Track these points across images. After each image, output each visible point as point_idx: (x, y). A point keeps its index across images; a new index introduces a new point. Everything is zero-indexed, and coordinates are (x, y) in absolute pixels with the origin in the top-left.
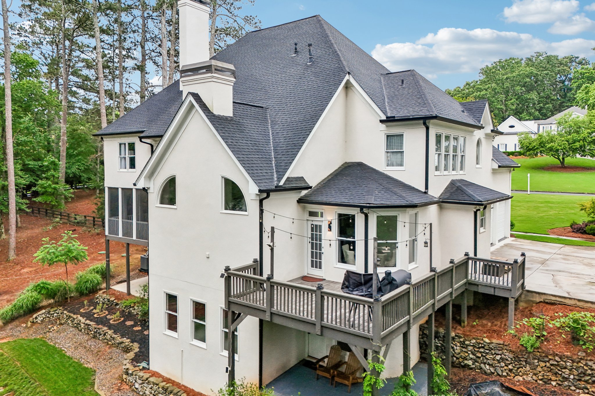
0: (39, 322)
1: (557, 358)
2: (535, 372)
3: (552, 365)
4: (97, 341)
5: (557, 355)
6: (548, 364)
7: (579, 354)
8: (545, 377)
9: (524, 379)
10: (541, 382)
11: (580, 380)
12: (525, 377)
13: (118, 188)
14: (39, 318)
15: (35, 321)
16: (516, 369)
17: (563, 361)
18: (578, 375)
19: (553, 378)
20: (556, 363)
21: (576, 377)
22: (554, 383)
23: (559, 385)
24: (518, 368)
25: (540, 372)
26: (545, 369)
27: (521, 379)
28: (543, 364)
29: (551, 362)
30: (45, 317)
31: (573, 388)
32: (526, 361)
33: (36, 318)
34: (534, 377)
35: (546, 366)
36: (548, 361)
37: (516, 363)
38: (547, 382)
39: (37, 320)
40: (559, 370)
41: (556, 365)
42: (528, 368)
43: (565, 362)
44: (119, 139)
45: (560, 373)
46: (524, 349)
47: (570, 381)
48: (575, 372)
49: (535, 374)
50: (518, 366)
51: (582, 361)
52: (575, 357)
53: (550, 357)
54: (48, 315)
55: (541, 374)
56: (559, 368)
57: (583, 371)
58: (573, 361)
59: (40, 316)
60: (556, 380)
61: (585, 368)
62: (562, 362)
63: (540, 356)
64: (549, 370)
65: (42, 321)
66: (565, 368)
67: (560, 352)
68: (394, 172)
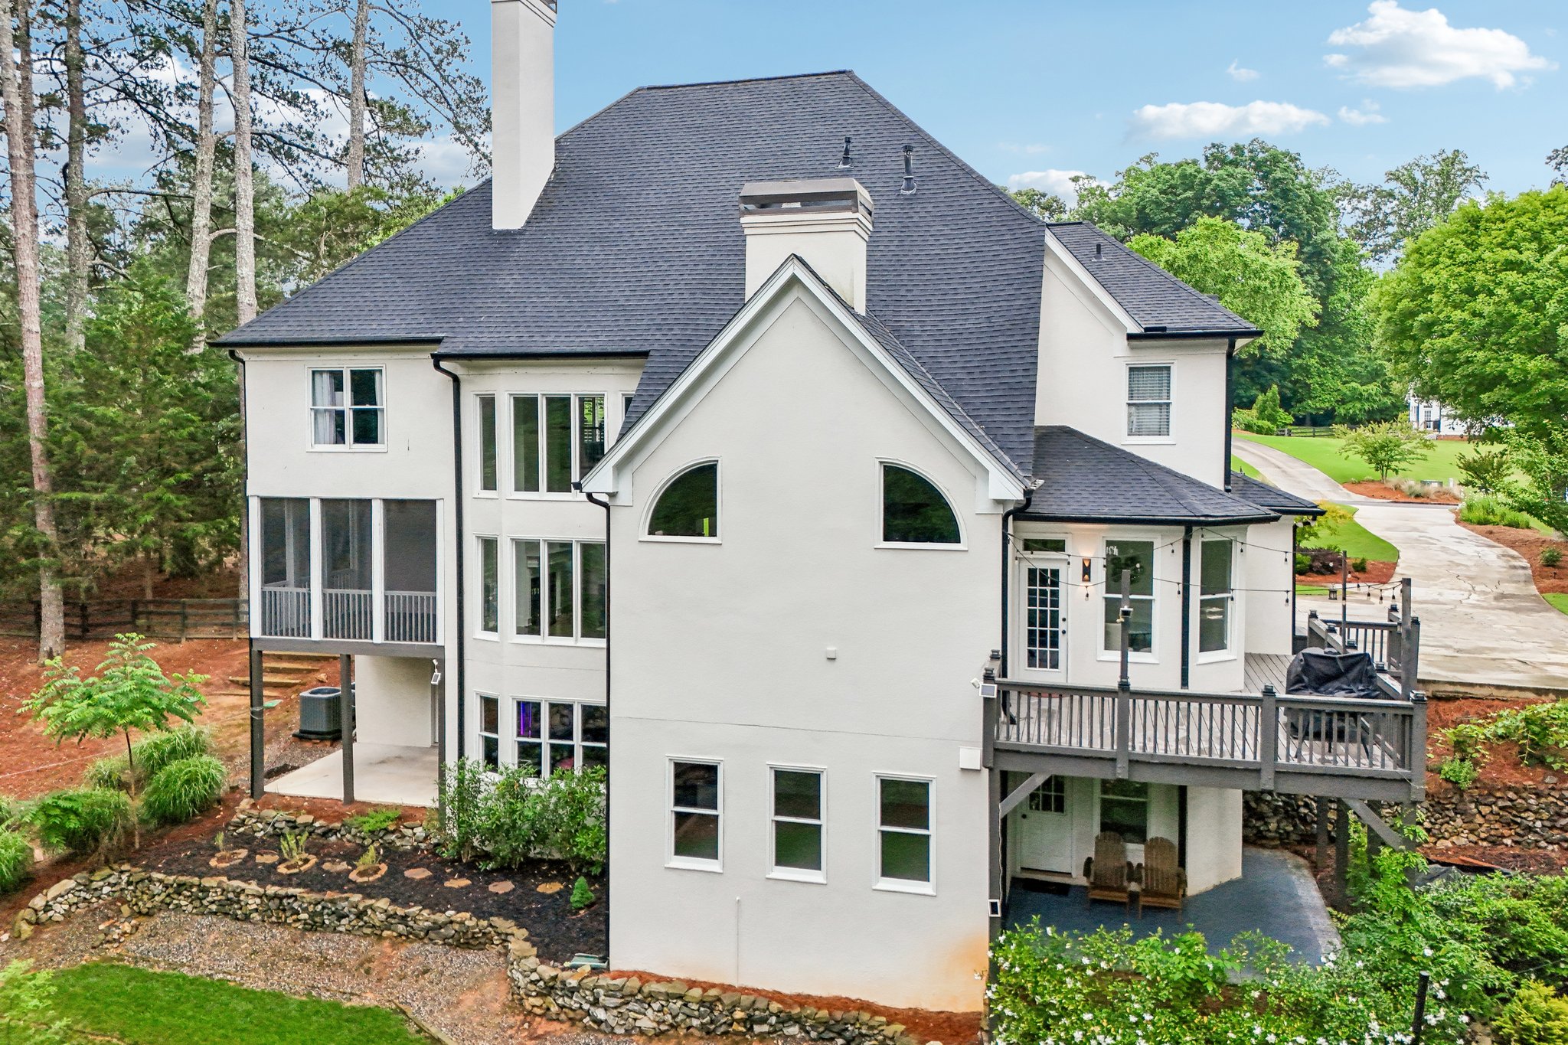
0: (58, 918)
1: (1511, 795)
2: (1472, 826)
3: (1501, 808)
4: (336, 936)
5: (1510, 788)
6: (1495, 808)
7: (1547, 780)
8: (1492, 832)
9: (1453, 843)
10: (1485, 844)
11: (1551, 828)
12: (1454, 839)
13: (307, 500)
14: (57, 907)
15: (43, 916)
16: (1437, 827)
17: (1521, 798)
18: (1548, 820)
19: (1506, 832)
20: (1509, 804)
21: (1547, 824)
22: (1508, 841)
23: (1516, 842)
24: (1442, 824)
25: (1481, 825)
26: (1492, 817)
27: (1448, 844)
28: (1485, 810)
29: (1500, 803)
30: (75, 900)
31: (1543, 844)
32: (1454, 809)
33: (47, 908)
34: (1473, 838)
35: (1491, 812)
36: (1495, 803)
37: (1437, 815)
38: (1495, 842)
39: (50, 913)
40: (1515, 816)
41: (1510, 807)
42: (1459, 821)
43: (1524, 799)
44: (314, 358)
45: (1519, 820)
46: (1450, 786)
47: (1536, 832)
48: (1545, 815)
49: (1472, 831)
50: (1439, 821)
51: (1553, 793)
52: (1542, 787)
53: (1498, 794)
54: (83, 894)
55: (1483, 829)
56: (1514, 812)
57: (1557, 809)
58: (1538, 796)
59: (59, 899)
60: (1511, 835)
61: (1560, 803)
62: (1520, 801)
63: (1480, 795)
64: (1498, 818)
65: (68, 915)
66: (1527, 810)
67: (1516, 783)
68: (1145, 447)
